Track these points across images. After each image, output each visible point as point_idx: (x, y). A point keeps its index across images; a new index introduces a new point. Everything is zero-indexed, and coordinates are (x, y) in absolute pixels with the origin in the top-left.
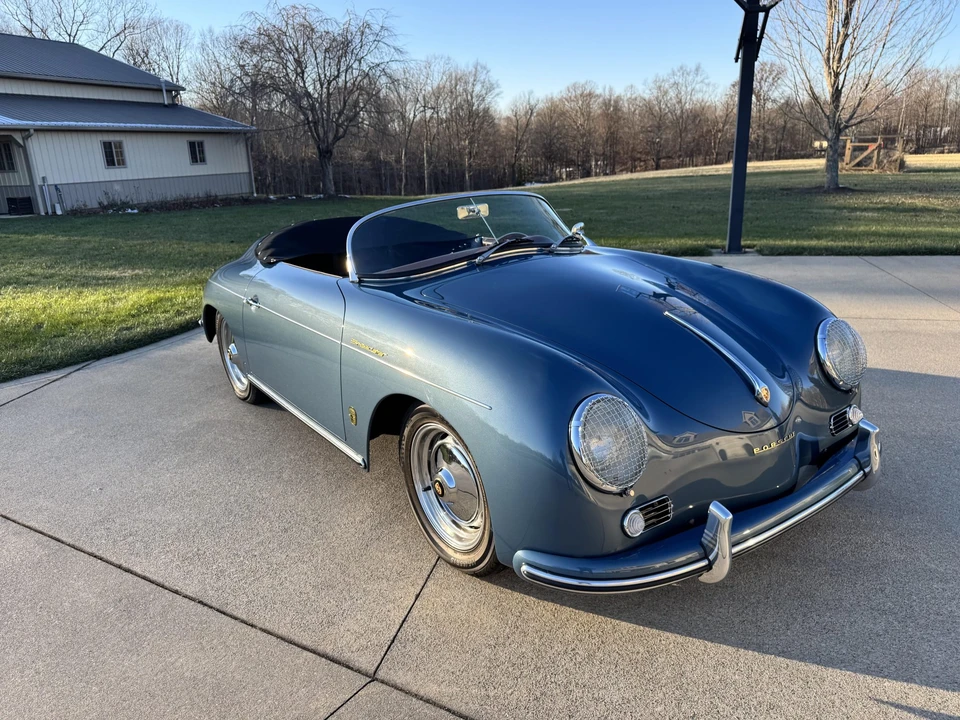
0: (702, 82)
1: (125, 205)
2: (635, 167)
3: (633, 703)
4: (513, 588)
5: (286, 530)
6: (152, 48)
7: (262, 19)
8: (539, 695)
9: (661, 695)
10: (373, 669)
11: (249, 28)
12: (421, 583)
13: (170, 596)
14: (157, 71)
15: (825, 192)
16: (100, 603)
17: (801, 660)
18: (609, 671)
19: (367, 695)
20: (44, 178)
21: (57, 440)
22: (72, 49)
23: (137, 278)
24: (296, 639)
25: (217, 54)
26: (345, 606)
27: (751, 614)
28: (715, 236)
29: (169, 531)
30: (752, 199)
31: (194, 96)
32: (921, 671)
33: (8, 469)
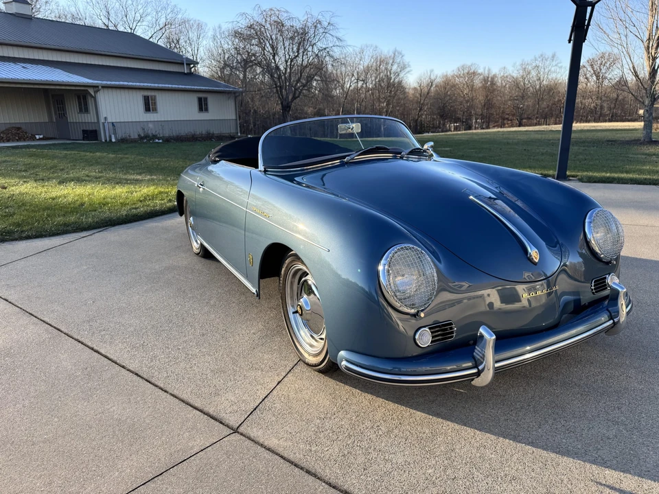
0: (556, 65)
1: (155, 137)
2: (504, 124)
3: (412, 465)
4: (346, 383)
5: (203, 335)
6: (182, 38)
7: (250, 18)
8: (346, 453)
9: (434, 462)
10: (237, 425)
11: (242, 24)
12: (284, 374)
13: (118, 368)
14: (184, 52)
15: (641, 144)
16: (74, 369)
17: (544, 449)
18: (400, 443)
19: (228, 441)
20: (106, 118)
21: (75, 272)
22: (131, 37)
23: (153, 180)
24: (192, 402)
25: (223, 43)
26: (230, 384)
27: (514, 415)
28: (550, 169)
29: (128, 330)
30: (584, 146)
31: (206, 69)
32: (636, 466)
33: (41, 286)
